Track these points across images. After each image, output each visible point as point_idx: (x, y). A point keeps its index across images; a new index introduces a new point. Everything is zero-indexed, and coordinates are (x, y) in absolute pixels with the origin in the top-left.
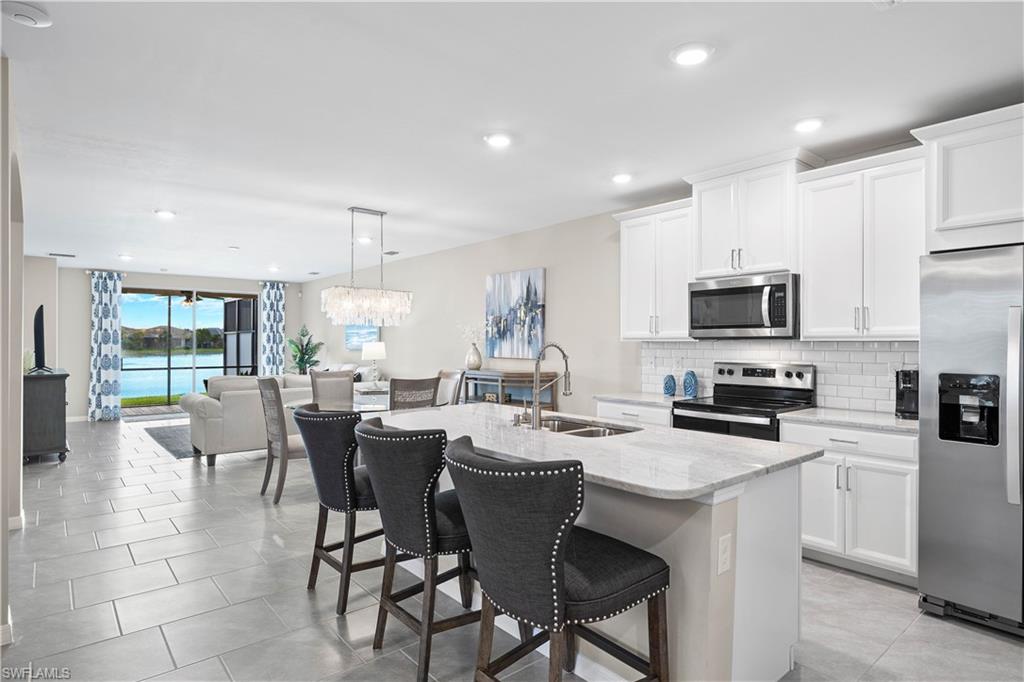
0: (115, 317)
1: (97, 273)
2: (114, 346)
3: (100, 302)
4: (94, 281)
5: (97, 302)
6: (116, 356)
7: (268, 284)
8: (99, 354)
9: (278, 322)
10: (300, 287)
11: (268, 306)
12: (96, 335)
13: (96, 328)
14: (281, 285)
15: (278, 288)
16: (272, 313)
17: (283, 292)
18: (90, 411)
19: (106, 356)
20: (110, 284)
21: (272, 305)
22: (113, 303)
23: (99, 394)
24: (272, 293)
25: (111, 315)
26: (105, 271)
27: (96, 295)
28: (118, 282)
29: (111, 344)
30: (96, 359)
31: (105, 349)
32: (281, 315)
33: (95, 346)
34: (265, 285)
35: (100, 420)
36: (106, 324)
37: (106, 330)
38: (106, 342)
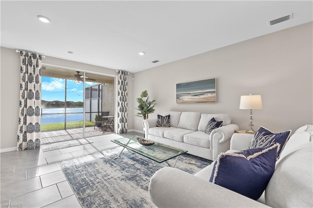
0: (37, 82)
1: (24, 53)
2: (36, 101)
3: (27, 72)
4: (22, 57)
5: (24, 71)
6: (37, 107)
7: (121, 72)
8: (26, 106)
9: (125, 91)
10: (133, 75)
11: (120, 82)
12: (24, 93)
13: (24, 88)
14: (126, 73)
15: (125, 74)
16: (122, 86)
17: (127, 77)
18: (19, 144)
19: (31, 107)
20: (34, 61)
21: (122, 82)
22: (36, 74)
23: (25, 132)
24: (122, 76)
25: (34, 80)
26: (30, 52)
27: (24, 67)
28: (39, 61)
29: (34, 100)
30: (23, 110)
31: (30, 103)
32: (126, 88)
33: (23, 101)
34: (119, 72)
35: (26, 149)
36: (31, 86)
37: (31, 90)
38: (31, 98)
